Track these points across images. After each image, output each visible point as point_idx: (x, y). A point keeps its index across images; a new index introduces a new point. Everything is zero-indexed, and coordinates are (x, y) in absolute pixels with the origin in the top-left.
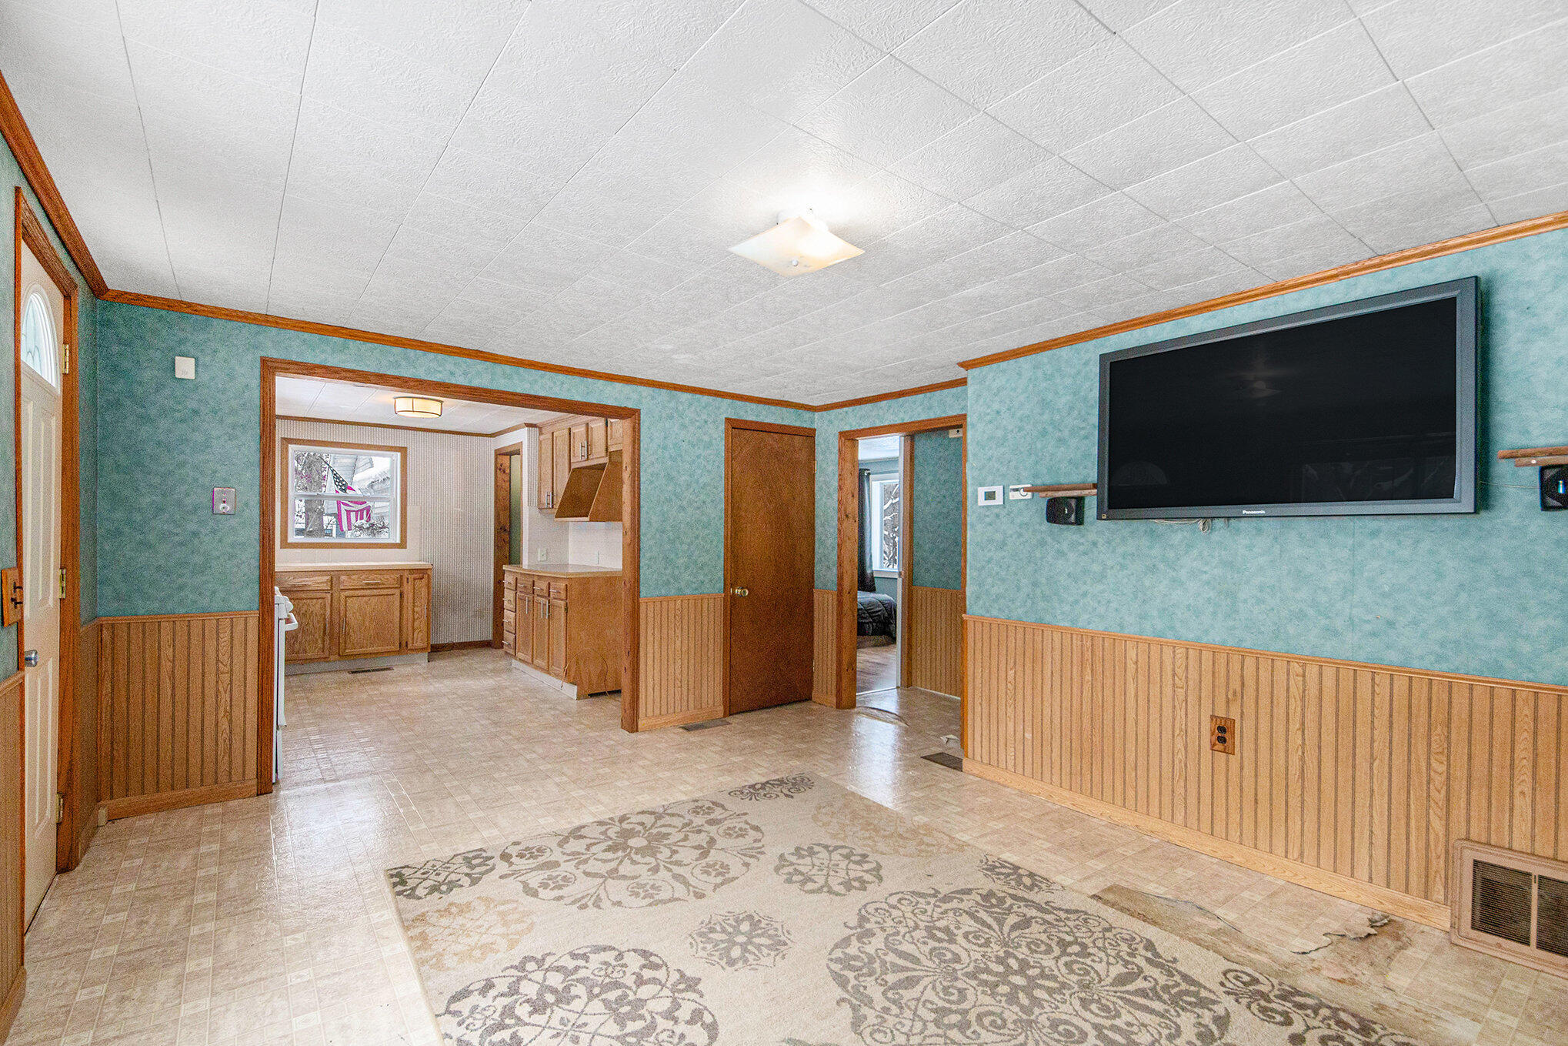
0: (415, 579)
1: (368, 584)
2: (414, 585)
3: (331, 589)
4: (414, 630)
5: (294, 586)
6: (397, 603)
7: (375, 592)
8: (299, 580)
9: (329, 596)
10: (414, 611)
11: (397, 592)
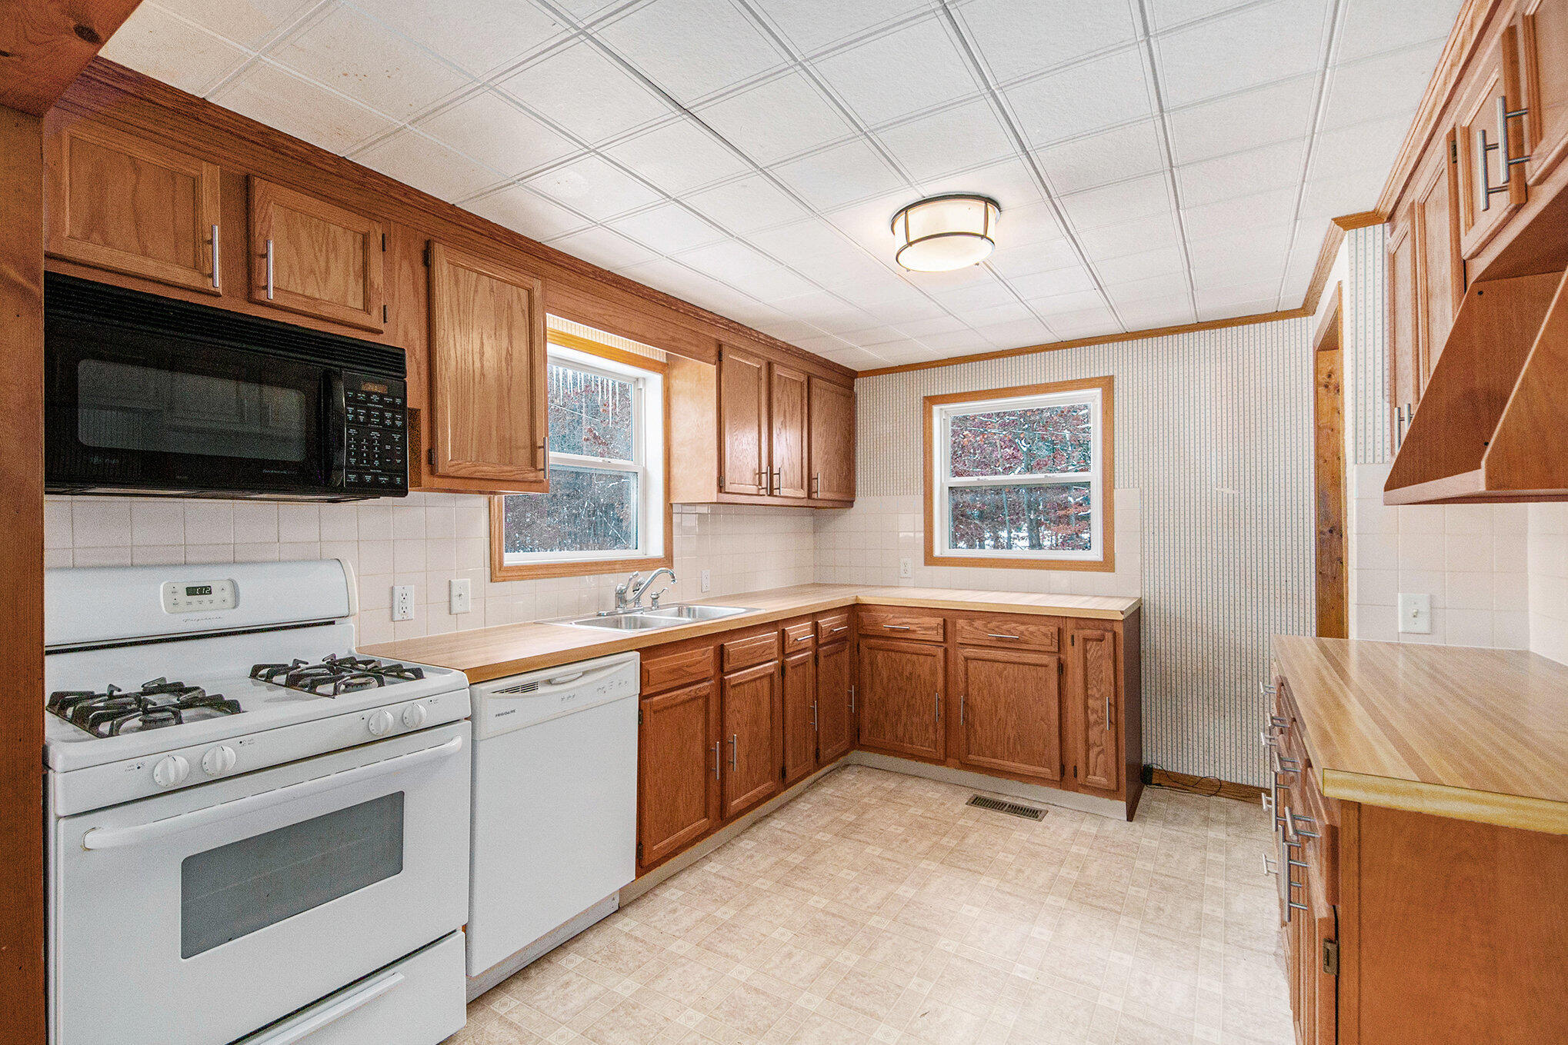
0: (1086, 640)
1: (1000, 639)
2: (1085, 651)
3: (945, 640)
4: (1088, 746)
5: (893, 630)
6: (1053, 685)
7: (1014, 656)
8: (899, 621)
9: (940, 652)
10: (1086, 707)
11: (1051, 661)
